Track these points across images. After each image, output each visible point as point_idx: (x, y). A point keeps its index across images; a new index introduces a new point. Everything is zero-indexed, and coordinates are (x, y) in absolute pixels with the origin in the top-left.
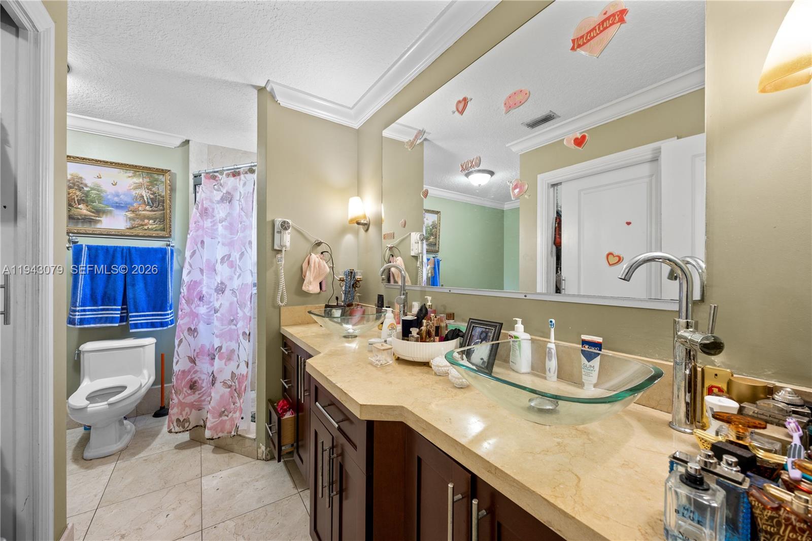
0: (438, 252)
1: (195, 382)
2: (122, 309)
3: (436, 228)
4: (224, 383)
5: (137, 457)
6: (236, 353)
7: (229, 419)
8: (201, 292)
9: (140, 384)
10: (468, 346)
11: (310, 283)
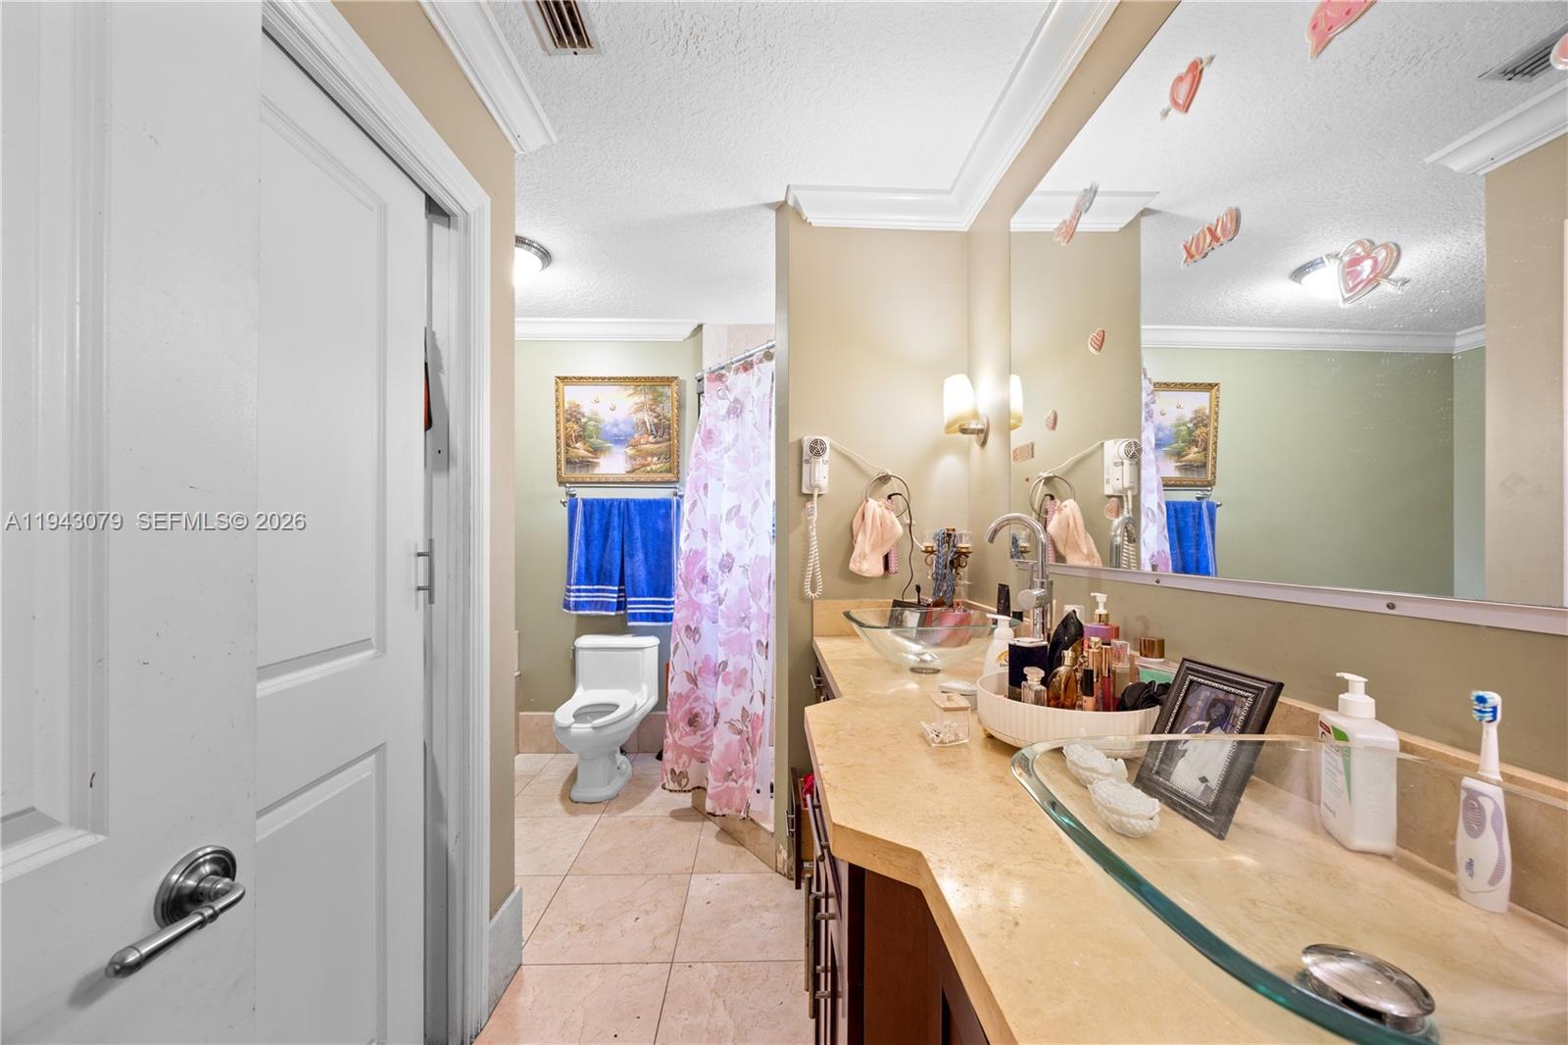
0: (1211, 484)
1: (697, 715)
2: (620, 591)
3: (1206, 426)
4: (732, 725)
5: (625, 814)
6: (749, 675)
7: (739, 788)
8: (704, 568)
9: (633, 705)
10: (1170, 732)
11: (864, 556)
